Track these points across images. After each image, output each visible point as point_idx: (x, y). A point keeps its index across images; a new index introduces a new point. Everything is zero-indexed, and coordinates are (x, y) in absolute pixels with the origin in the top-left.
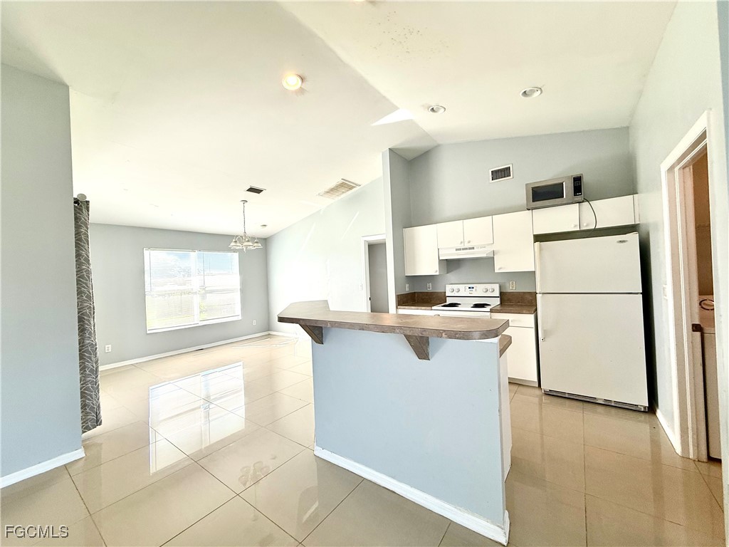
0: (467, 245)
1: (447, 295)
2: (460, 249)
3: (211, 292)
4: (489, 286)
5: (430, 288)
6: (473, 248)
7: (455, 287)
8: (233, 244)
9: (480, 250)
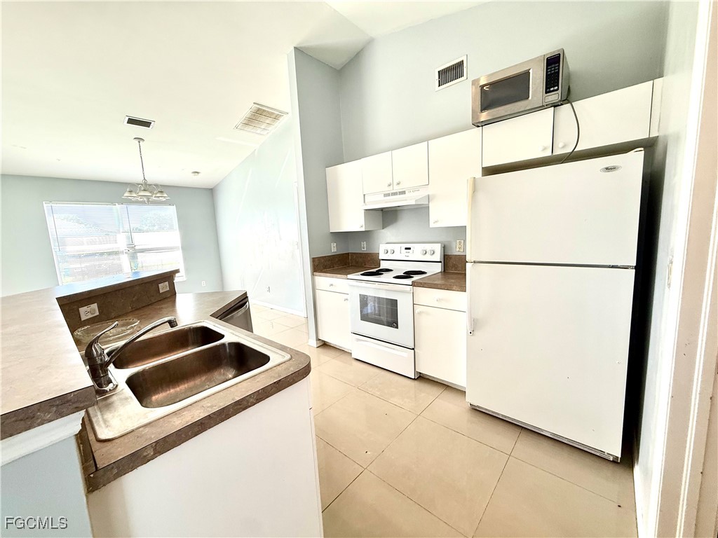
0: (397, 189)
1: (380, 258)
2: (388, 195)
3: (142, 251)
4: (428, 247)
5: (364, 248)
6: (404, 193)
7: (390, 247)
8: (127, 194)
9: (412, 194)
